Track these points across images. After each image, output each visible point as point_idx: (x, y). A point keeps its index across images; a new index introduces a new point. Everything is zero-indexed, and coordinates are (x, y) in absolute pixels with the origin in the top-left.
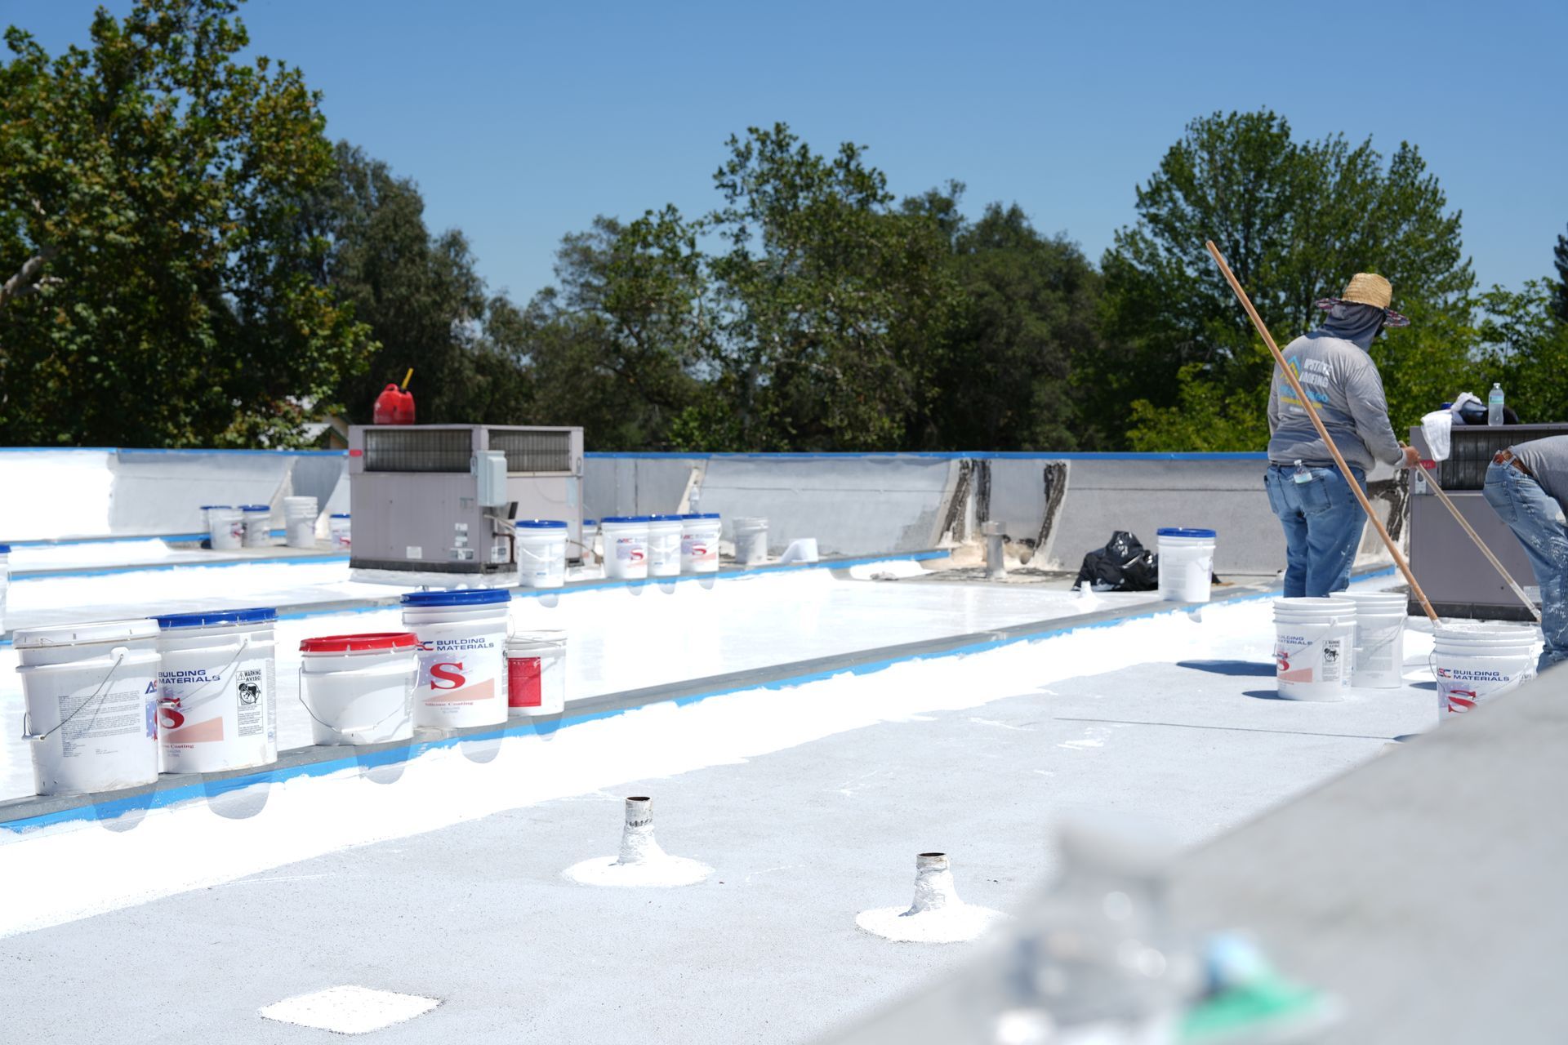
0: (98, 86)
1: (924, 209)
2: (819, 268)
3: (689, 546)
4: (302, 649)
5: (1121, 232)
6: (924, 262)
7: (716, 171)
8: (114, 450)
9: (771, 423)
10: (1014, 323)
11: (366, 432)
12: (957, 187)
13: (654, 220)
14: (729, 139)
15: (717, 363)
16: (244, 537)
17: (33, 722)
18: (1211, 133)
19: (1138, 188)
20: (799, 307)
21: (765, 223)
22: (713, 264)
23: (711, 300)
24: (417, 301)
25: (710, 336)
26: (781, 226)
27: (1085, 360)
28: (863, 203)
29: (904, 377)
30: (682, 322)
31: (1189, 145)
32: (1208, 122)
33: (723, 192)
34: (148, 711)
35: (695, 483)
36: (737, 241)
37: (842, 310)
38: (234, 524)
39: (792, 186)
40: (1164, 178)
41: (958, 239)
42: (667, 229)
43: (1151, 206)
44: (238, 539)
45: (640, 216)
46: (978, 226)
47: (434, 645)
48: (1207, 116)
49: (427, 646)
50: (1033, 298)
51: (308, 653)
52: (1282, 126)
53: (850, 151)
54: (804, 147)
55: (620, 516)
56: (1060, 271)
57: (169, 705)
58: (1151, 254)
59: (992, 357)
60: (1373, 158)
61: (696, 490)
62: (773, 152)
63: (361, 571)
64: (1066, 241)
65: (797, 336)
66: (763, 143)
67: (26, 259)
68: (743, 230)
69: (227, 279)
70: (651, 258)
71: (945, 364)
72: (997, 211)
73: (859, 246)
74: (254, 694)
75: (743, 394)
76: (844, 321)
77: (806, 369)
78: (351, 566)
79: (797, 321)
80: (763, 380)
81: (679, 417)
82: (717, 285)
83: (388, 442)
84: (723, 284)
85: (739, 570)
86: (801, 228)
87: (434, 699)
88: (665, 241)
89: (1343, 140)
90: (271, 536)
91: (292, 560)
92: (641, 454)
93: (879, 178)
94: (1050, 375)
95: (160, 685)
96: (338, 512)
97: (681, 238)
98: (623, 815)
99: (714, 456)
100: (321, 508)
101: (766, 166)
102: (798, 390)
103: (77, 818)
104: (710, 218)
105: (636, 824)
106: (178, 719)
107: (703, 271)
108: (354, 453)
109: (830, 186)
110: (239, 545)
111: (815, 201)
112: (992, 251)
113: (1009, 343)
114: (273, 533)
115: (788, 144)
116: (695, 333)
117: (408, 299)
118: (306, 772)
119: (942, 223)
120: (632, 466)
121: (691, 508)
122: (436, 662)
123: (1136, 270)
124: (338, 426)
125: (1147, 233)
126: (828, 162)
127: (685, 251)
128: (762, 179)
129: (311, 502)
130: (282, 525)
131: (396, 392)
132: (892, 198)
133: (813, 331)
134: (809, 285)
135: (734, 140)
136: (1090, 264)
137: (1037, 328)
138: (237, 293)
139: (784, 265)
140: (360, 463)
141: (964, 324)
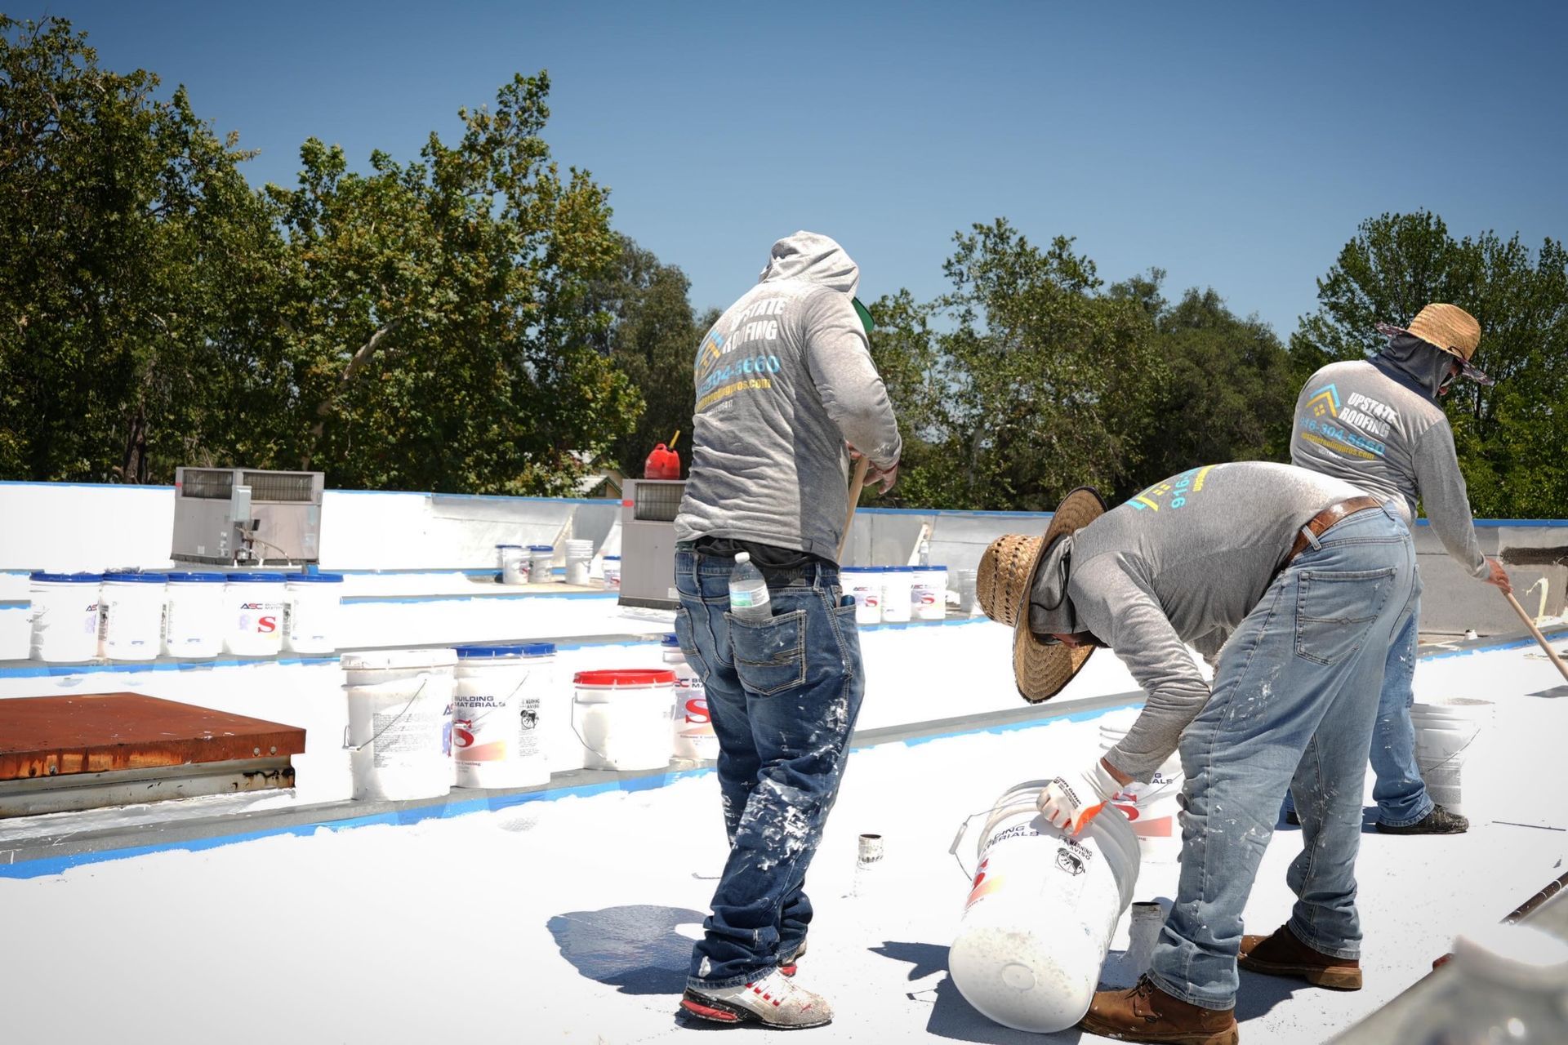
0: (438, 194)
1: (1130, 294)
2: (1036, 344)
3: (919, 596)
4: (575, 681)
5: (1305, 319)
6: (1131, 341)
7: (945, 263)
8: (430, 494)
9: (993, 483)
10: (1213, 395)
11: (638, 485)
12: (1158, 274)
13: (890, 303)
14: (955, 236)
15: (944, 428)
16: (530, 573)
17: (351, 735)
18: (1380, 233)
19: (1318, 280)
20: (1019, 378)
21: (989, 306)
22: (943, 340)
23: (940, 372)
24: (683, 368)
25: (939, 403)
26: (1001, 307)
27: (1279, 432)
28: (1077, 286)
29: (1114, 443)
30: (914, 391)
31: (1362, 242)
32: (1378, 222)
33: (953, 279)
34: (445, 731)
35: (925, 537)
36: (964, 321)
37: (1057, 381)
38: (523, 561)
39: (1013, 274)
40: (1342, 272)
41: (1161, 319)
42: (901, 310)
43: (1332, 296)
44: (525, 575)
45: (878, 300)
46: (1179, 309)
47: (690, 683)
48: (1377, 217)
49: (684, 683)
50: (1230, 373)
51: (581, 685)
52: (1439, 222)
53: (1061, 243)
54: (1021, 239)
55: (857, 565)
56: (1254, 350)
57: (462, 726)
58: (1333, 337)
59: (1194, 426)
60: (1522, 252)
61: (925, 544)
62: (996, 244)
63: (628, 609)
64: (1258, 322)
65: (1016, 405)
66: (987, 236)
67: (374, 333)
68: (969, 312)
69: (529, 349)
70: (888, 335)
71: (1150, 432)
72: (1194, 297)
73: (1073, 325)
74: (533, 719)
75: (968, 456)
76: (1059, 392)
77: (1025, 434)
78: (619, 604)
79: (1018, 391)
80: (987, 444)
81: (910, 475)
82: (945, 358)
83: (656, 494)
84: (951, 358)
85: (964, 618)
86: (1021, 310)
87: (689, 731)
88: (899, 321)
89: (1494, 236)
90: (553, 574)
91: (570, 596)
92: (877, 509)
93: (1089, 266)
94: (1247, 442)
95: (455, 708)
96: (610, 555)
97: (914, 318)
98: (857, 852)
99: (942, 512)
100: (596, 550)
101: (989, 257)
102: (1018, 454)
103: (382, 822)
104: (940, 301)
105: (868, 860)
106: (468, 738)
107: (934, 346)
108: (625, 504)
109: (1046, 274)
110: (525, 581)
111: (1032, 286)
112: (1190, 331)
113: (1209, 414)
114: (555, 571)
115: (1008, 238)
116: (926, 401)
117: (676, 367)
118: (574, 793)
119: (1146, 305)
120: (869, 520)
121: (921, 561)
122: (690, 697)
123: (1321, 351)
124: (613, 477)
125: (1330, 319)
126: (1043, 253)
127: (917, 329)
128: (985, 268)
129: (588, 544)
130: (562, 564)
131: (664, 451)
132: (1102, 283)
133: (1031, 400)
134: (1029, 360)
135: (959, 236)
136: (1280, 343)
137: (1234, 400)
138: (535, 361)
139: (1005, 343)
140: (631, 512)
141: (1166, 397)
